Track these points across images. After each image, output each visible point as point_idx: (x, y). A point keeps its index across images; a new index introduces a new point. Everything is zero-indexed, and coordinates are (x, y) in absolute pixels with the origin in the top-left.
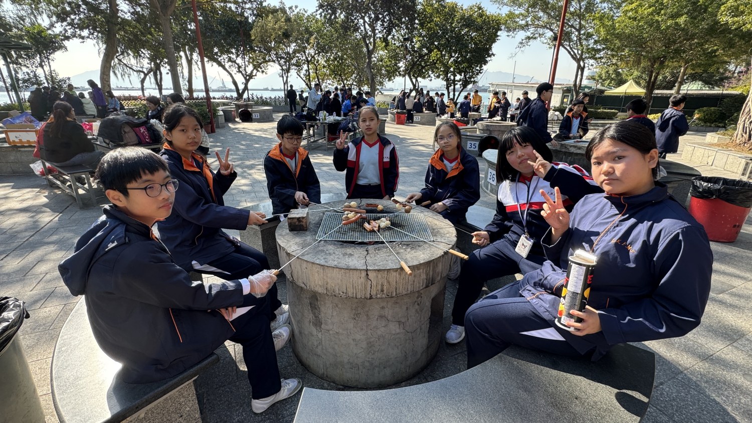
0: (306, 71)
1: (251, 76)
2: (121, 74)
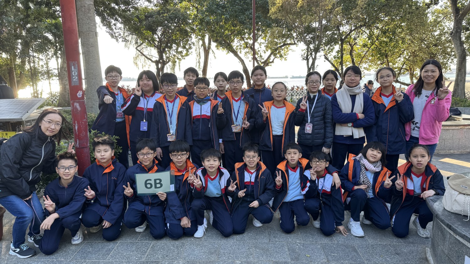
1: (267, 63)
2: (143, 65)
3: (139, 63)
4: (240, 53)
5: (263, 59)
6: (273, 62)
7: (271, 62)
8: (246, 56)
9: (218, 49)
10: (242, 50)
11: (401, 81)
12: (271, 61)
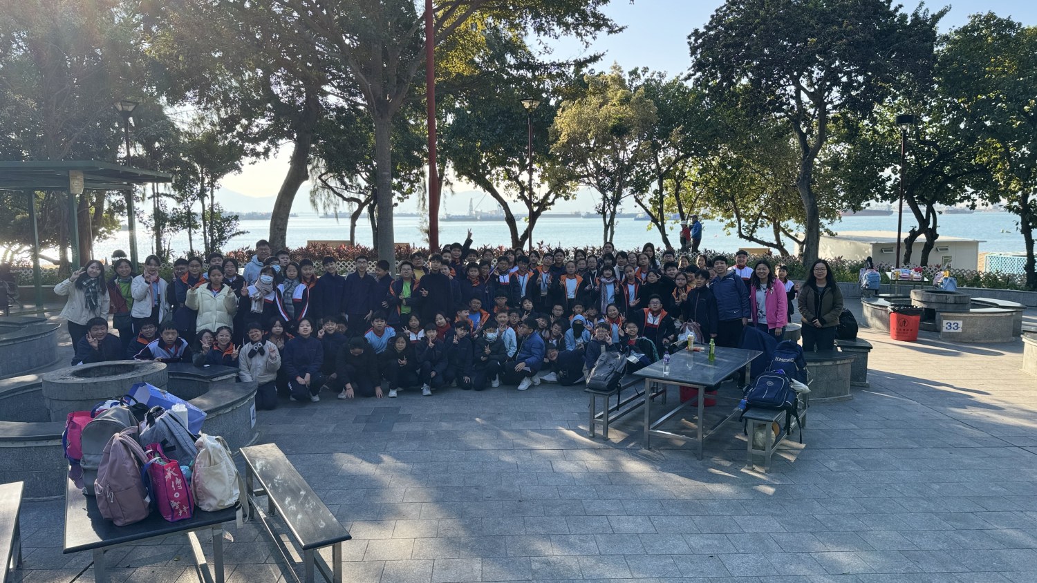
0: (655, 192)
1: (543, 204)
2: (324, 204)
3: (318, 201)
4: (497, 186)
5: (537, 198)
6: (553, 203)
7: (550, 204)
8: (506, 192)
9: (460, 179)
10: (500, 181)
11: (759, 238)
12: (550, 201)
